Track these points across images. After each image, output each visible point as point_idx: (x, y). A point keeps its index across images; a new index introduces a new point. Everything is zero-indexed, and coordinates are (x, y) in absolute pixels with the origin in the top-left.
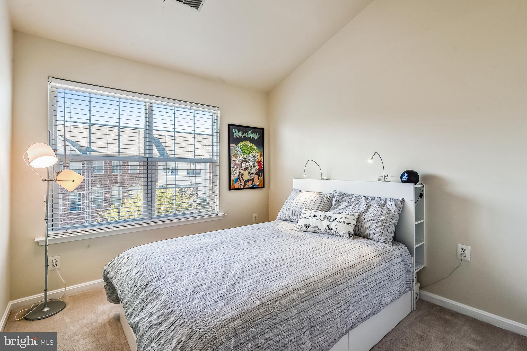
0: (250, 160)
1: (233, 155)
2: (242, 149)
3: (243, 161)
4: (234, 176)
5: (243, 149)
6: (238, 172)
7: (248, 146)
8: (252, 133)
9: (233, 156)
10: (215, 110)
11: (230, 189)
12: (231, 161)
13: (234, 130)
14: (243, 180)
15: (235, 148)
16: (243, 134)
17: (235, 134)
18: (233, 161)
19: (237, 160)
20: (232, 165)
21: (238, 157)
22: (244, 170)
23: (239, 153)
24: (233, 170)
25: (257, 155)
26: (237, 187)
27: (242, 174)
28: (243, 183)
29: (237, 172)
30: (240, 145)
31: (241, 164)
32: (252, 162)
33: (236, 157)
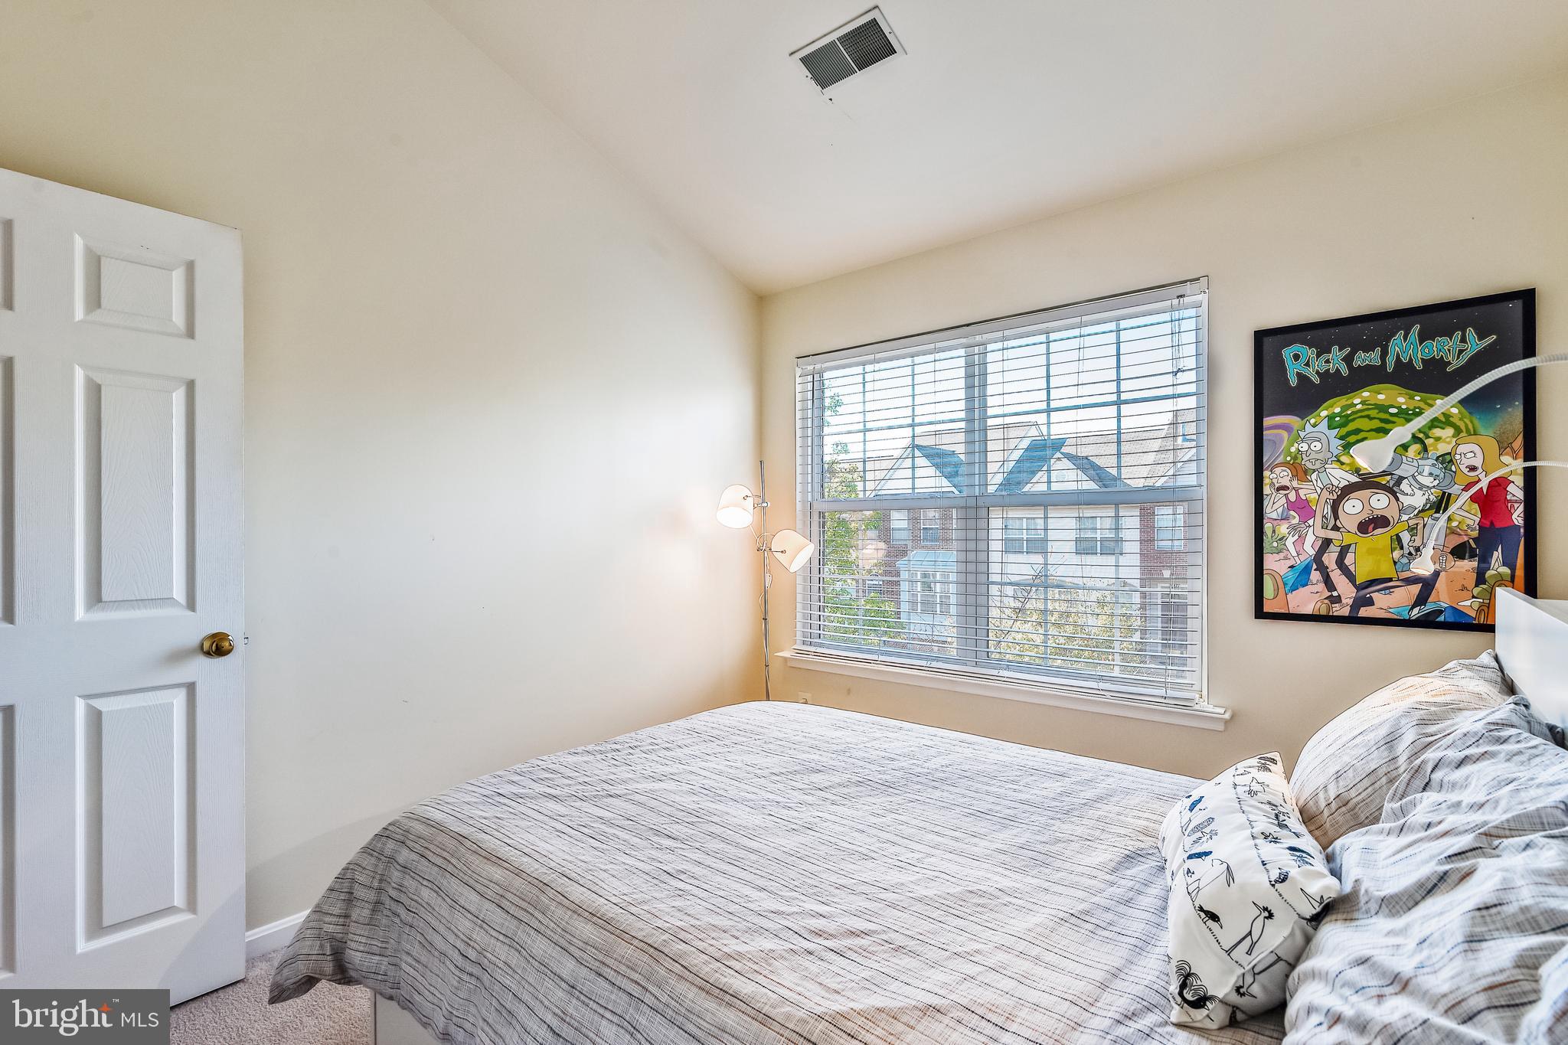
0: (1401, 479)
1: (1277, 466)
2: (1344, 431)
3: (1348, 490)
4: (1286, 558)
5: (1351, 427)
6: (1310, 539)
7: (1393, 411)
8: (1423, 338)
9: (1278, 470)
10: (1181, 296)
11: (1260, 613)
12: (1267, 490)
13: (1287, 353)
14: (1351, 577)
15: (1289, 435)
16: (1348, 360)
17: (1293, 370)
18: (1279, 489)
19: (1304, 485)
20: (1274, 507)
21: (1314, 471)
22: (1354, 529)
23: (1317, 452)
24: (1278, 528)
25: (1461, 449)
26: (1308, 610)
27: (1344, 551)
28: (1346, 590)
29: (1302, 538)
30: (1324, 413)
31: (1335, 506)
32: (1422, 487)
33: (1300, 472)
